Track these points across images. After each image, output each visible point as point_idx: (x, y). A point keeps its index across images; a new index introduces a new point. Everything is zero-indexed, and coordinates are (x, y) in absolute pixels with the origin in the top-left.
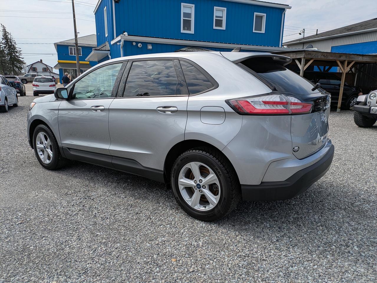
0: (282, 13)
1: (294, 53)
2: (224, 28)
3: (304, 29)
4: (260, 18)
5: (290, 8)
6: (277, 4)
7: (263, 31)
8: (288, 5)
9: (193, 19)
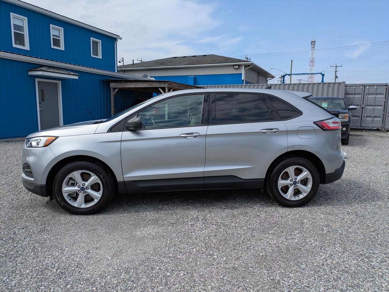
0: (114, 42)
1: (157, 83)
2: (62, 48)
3: (123, 58)
4: (96, 44)
5: (121, 39)
6: (110, 33)
7: (100, 57)
8: (119, 36)
9: (26, 33)
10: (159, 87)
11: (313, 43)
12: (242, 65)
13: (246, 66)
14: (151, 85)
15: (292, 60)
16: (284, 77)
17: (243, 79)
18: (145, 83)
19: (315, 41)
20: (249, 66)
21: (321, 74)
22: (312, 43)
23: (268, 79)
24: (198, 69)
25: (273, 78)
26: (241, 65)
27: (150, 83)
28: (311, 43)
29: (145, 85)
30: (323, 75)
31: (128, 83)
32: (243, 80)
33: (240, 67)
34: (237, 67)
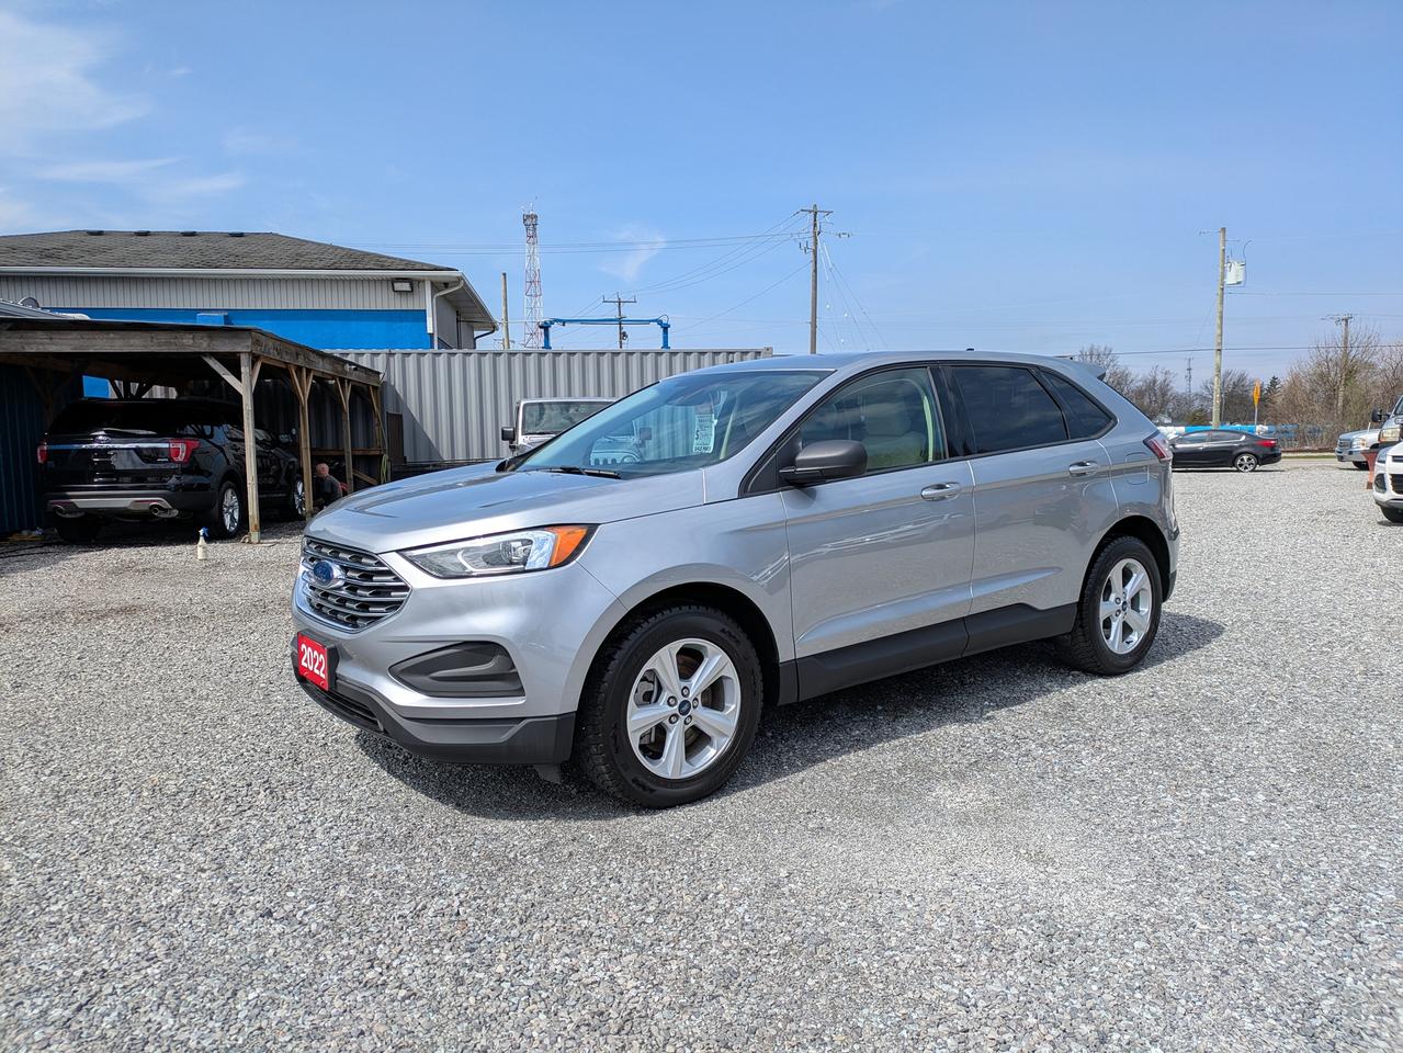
1: (200, 335)
10: (205, 354)
11: (530, 221)
12: (424, 281)
13: (436, 286)
14: (166, 344)
15: (505, 274)
16: (545, 327)
17: (430, 330)
18: (133, 333)
19: (536, 217)
20: (446, 285)
21: (659, 322)
22: (528, 222)
23: (476, 334)
24: (232, 286)
25: (493, 332)
26: (421, 281)
27: (163, 337)
28: (525, 220)
29: (132, 342)
30: (665, 328)
31: (40, 334)
32: (432, 335)
33: (416, 288)
34: (406, 286)
